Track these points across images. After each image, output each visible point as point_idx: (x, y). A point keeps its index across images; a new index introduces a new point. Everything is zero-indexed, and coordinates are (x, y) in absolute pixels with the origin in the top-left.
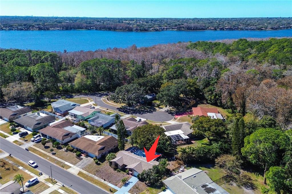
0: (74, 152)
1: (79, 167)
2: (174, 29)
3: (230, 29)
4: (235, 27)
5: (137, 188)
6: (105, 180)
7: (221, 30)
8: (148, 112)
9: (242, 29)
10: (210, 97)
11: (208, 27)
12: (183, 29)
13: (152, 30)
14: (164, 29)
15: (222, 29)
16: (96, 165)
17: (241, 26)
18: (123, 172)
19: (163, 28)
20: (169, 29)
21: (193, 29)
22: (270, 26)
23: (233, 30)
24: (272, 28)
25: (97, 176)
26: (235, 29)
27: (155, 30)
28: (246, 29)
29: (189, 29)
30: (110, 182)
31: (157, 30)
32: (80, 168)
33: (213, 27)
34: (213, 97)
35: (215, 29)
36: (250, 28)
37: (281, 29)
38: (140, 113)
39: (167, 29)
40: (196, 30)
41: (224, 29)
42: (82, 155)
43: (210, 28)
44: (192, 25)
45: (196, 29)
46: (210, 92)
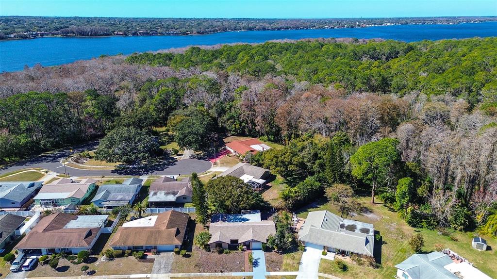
0: (127, 257)
1: (161, 272)
2: (56, 34)
3: (147, 34)
4: (152, 31)
5: (273, 262)
6: (222, 272)
7: (133, 36)
8: (168, 165)
9: (162, 34)
10: (233, 126)
11: (114, 31)
12: (72, 35)
13: (15, 37)
14: (37, 34)
15: (135, 34)
16: (186, 258)
17: (159, 30)
18: (234, 251)
19: (34, 33)
20: (47, 34)
21: (91, 35)
22: (195, 30)
23: (151, 35)
24: (199, 33)
25: (204, 272)
26: (153, 33)
27: (21, 37)
28: (167, 34)
29: (83, 34)
30: (231, 271)
31: (25, 38)
32: (165, 273)
33: (121, 31)
34: (237, 126)
35: (125, 34)
36: (172, 32)
37: (207, 32)
38: (158, 170)
39: (42, 35)
40: (95, 36)
41: (138, 35)
42: (147, 255)
43: (116, 32)
44: (88, 28)
45: (95, 34)
46: (232, 120)
